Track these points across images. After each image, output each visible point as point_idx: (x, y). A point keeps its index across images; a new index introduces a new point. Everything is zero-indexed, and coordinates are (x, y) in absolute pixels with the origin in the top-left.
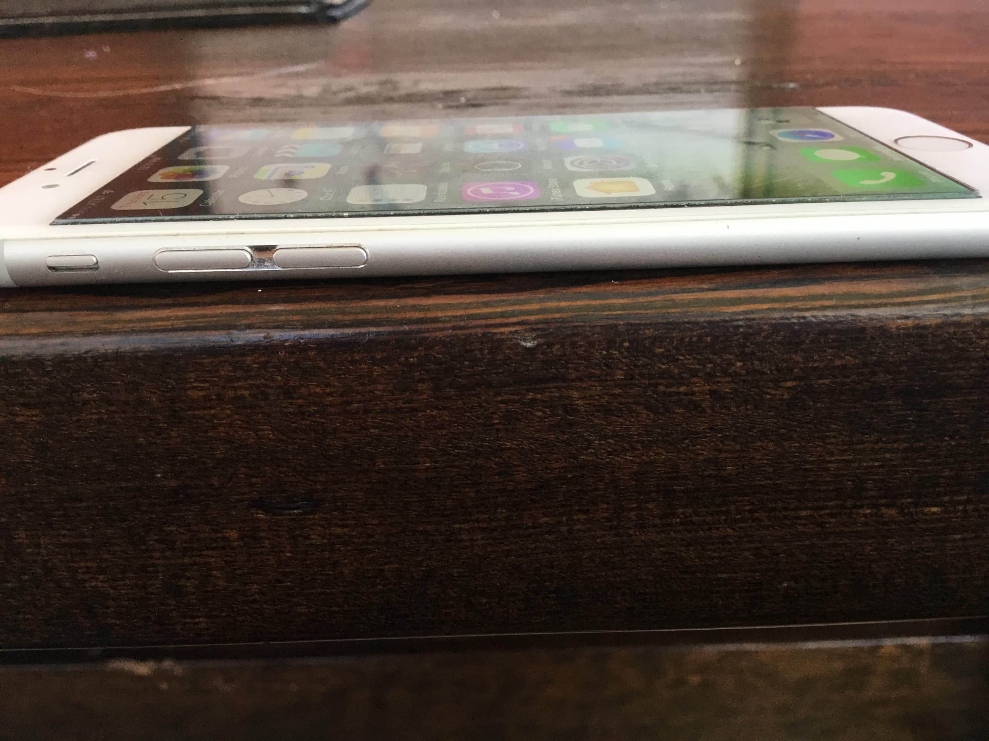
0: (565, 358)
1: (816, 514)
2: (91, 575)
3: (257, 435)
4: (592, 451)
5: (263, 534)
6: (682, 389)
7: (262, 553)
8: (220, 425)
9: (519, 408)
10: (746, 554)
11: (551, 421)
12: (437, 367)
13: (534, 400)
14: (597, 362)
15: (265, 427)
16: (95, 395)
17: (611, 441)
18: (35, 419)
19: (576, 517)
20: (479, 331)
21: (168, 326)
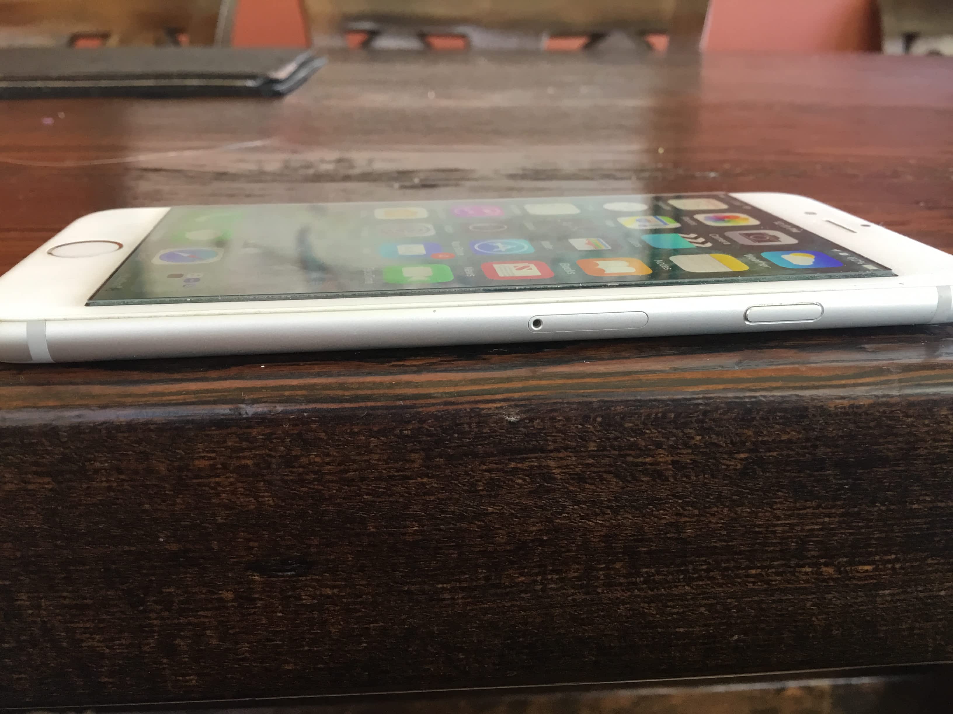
0: (544, 431)
1: (763, 573)
2: (88, 636)
3: (258, 501)
4: (567, 515)
5: (257, 596)
6: (648, 460)
7: (254, 613)
8: (224, 492)
9: (502, 477)
10: (702, 609)
11: (530, 488)
12: (429, 438)
13: (515, 469)
14: (573, 435)
15: (266, 494)
16: (106, 465)
17: (584, 506)
18: (46, 486)
19: (549, 577)
20: (468, 407)
21: (179, 400)
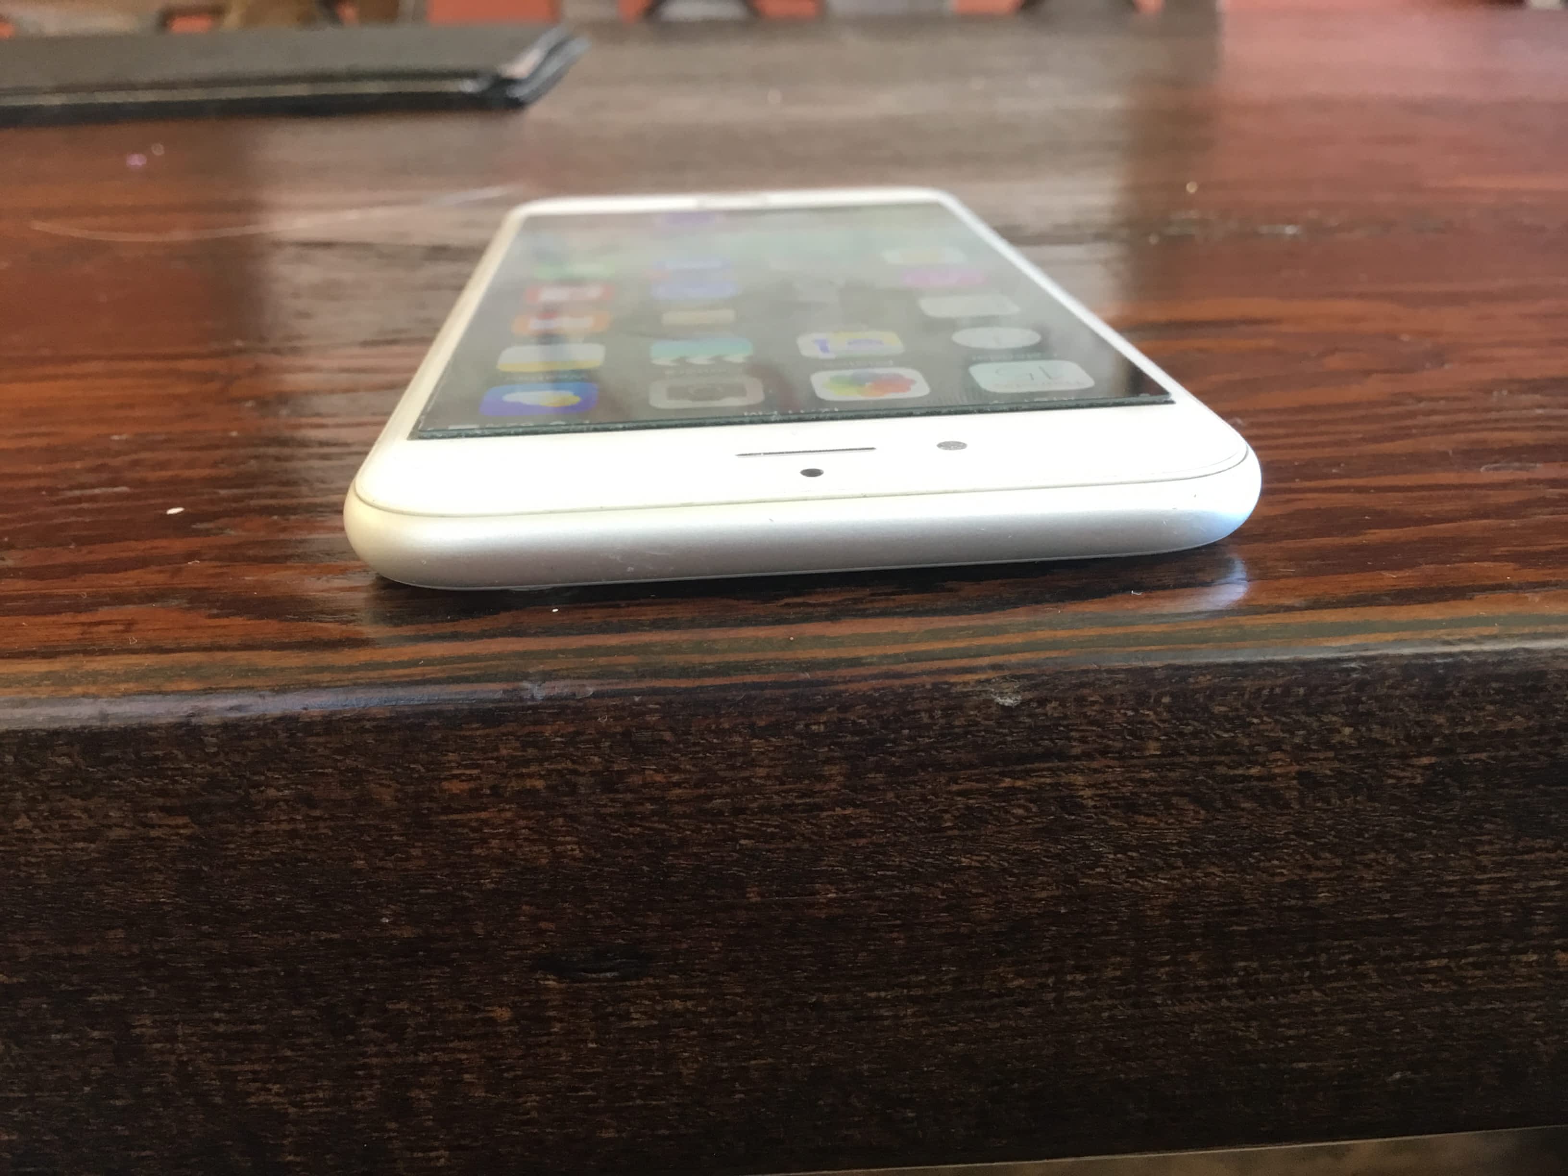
0: (1065, 723)
1: (1452, 965)
2: (258, 1085)
3: (554, 851)
4: (1102, 870)
5: (552, 1013)
6: (1254, 771)
7: (548, 1043)
8: (494, 836)
9: (986, 803)
10: (1341, 1029)
11: (1038, 823)
12: (857, 738)
13: (1012, 790)
14: (1118, 727)
15: (568, 839)
16: (287, 792)
17: (1134, 854)
18: (182, 831)
19: (1069, 978)
20: (928, 682)
21: (414, 675)
